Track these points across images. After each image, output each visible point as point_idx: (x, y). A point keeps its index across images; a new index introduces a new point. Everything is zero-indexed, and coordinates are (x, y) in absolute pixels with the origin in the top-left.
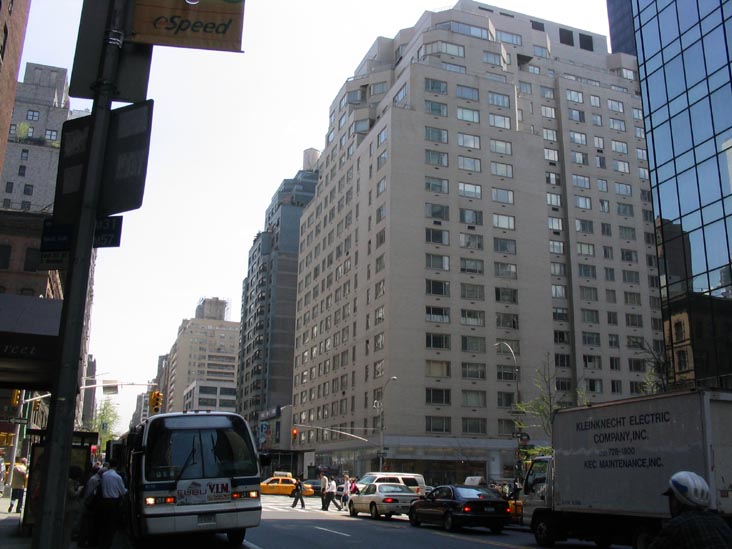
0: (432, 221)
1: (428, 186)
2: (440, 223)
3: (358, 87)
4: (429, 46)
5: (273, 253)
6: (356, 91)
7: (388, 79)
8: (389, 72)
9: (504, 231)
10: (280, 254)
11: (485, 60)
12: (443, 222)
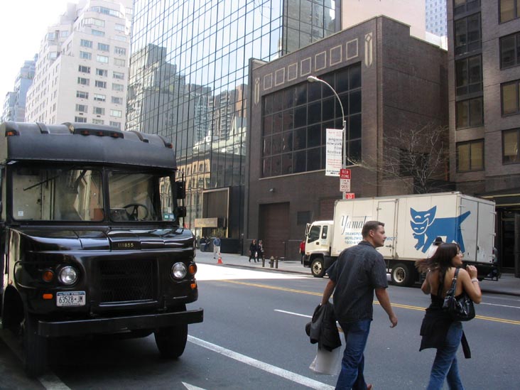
0: (79, 112)
1: (78, 96)
2: (82, 114)
3: (54, 31)
4: (86, 20)
5: (15, 106)
6: (52, 33)
7: (70, 30)
8: (70, 25)
9: (116, 117)
10: (19, 107)
11: (116, 28)
12: (84, 114)
